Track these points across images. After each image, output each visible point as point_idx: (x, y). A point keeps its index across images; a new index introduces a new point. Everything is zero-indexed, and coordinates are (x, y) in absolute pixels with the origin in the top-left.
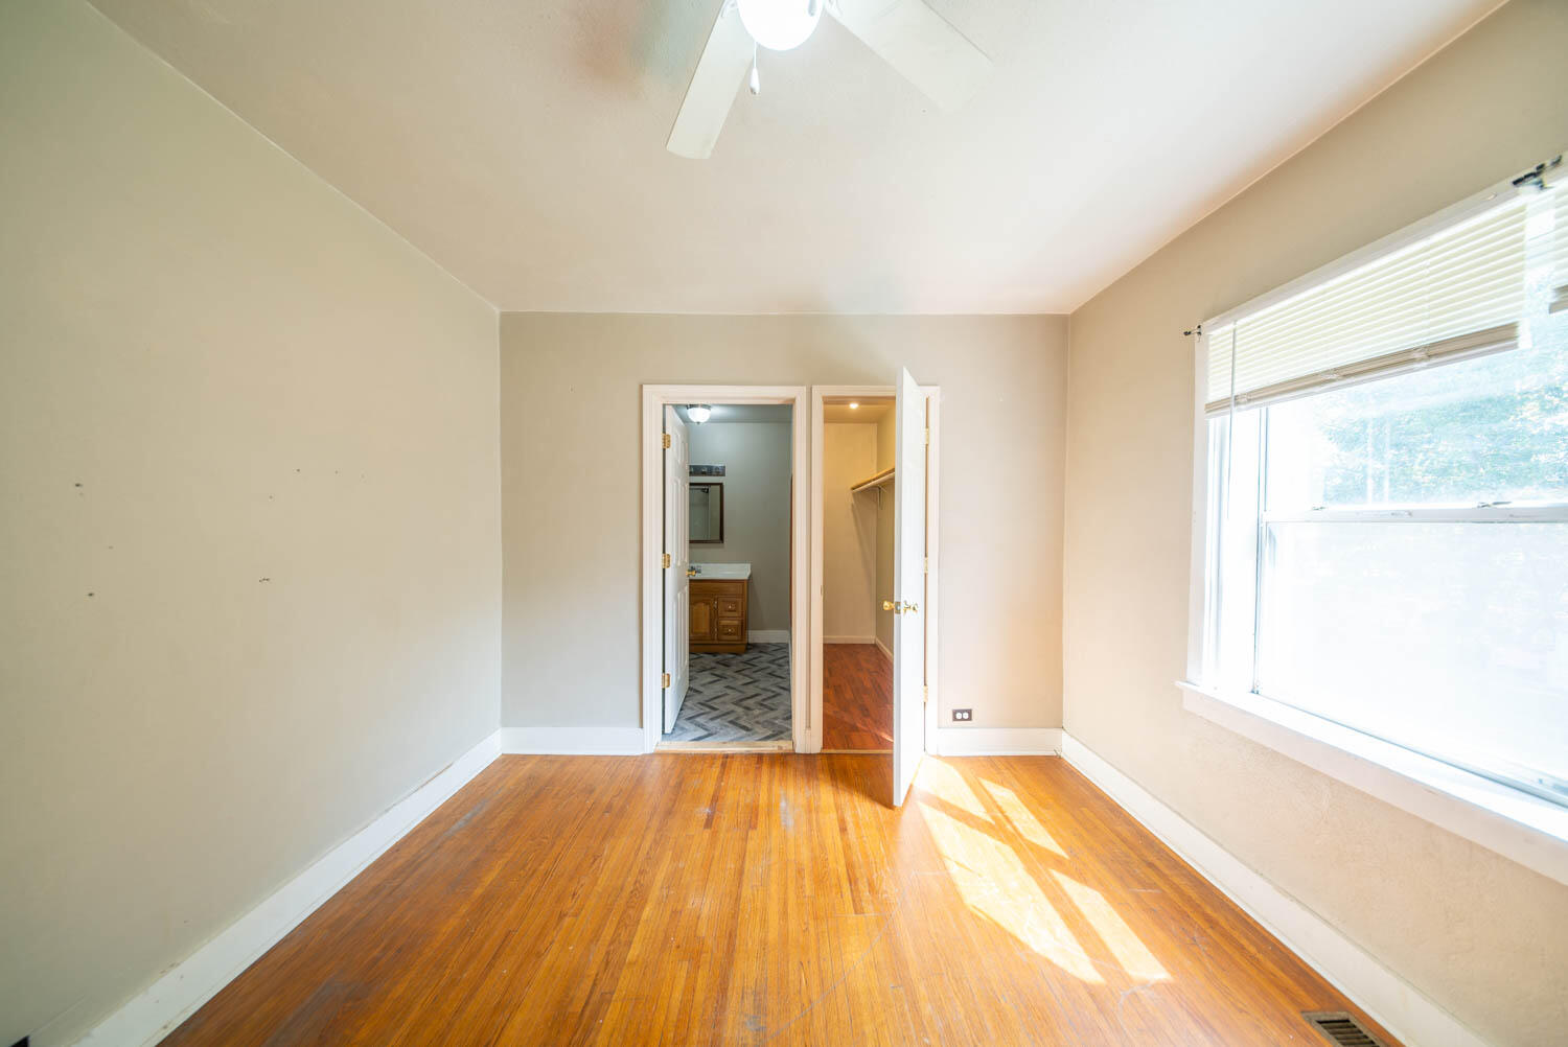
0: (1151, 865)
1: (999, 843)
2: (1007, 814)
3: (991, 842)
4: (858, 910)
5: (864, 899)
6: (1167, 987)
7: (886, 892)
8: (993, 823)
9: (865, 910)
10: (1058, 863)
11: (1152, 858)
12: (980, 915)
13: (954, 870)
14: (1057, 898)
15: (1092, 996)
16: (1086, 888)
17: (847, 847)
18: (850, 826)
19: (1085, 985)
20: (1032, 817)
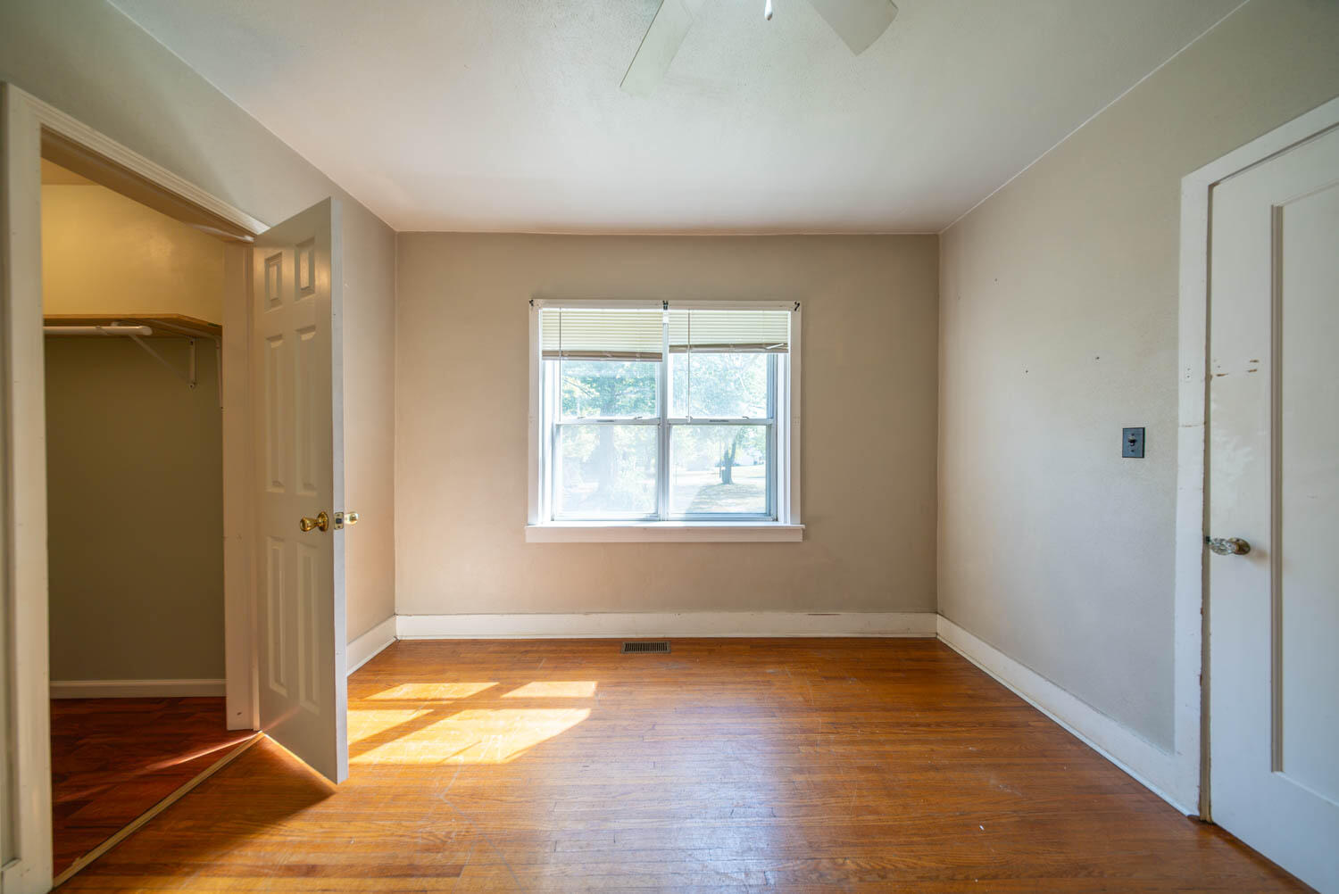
0: (527, 652)
1: (457, 716)
2: (430, 698)
3: (450, 721)
4: (456, 871)
5: (444, 861)
6: (599, 686)
7: (450, 833)
8: (431, 710)
9: (460, 862)
10: (499, 690)
11: (523, 649)
12: (515, 757)
13: (461, 759)
14: (527, 703)
15: (595, 719)
16: (525, 687)
17: (348, 871)
18: (312, 859)
19: (588, 719)
20: (446, 685)
